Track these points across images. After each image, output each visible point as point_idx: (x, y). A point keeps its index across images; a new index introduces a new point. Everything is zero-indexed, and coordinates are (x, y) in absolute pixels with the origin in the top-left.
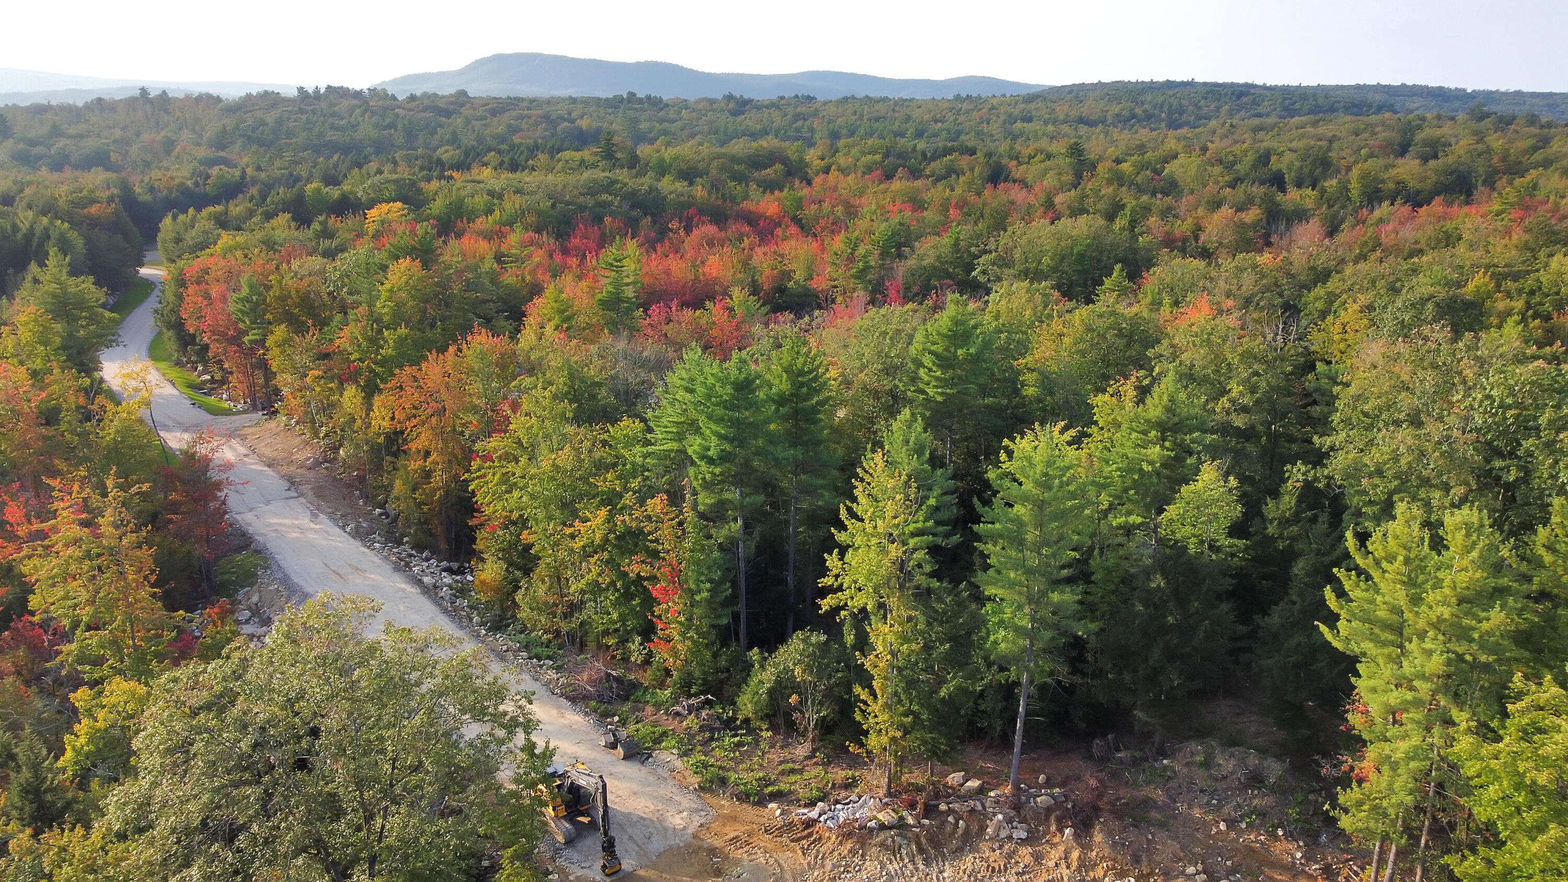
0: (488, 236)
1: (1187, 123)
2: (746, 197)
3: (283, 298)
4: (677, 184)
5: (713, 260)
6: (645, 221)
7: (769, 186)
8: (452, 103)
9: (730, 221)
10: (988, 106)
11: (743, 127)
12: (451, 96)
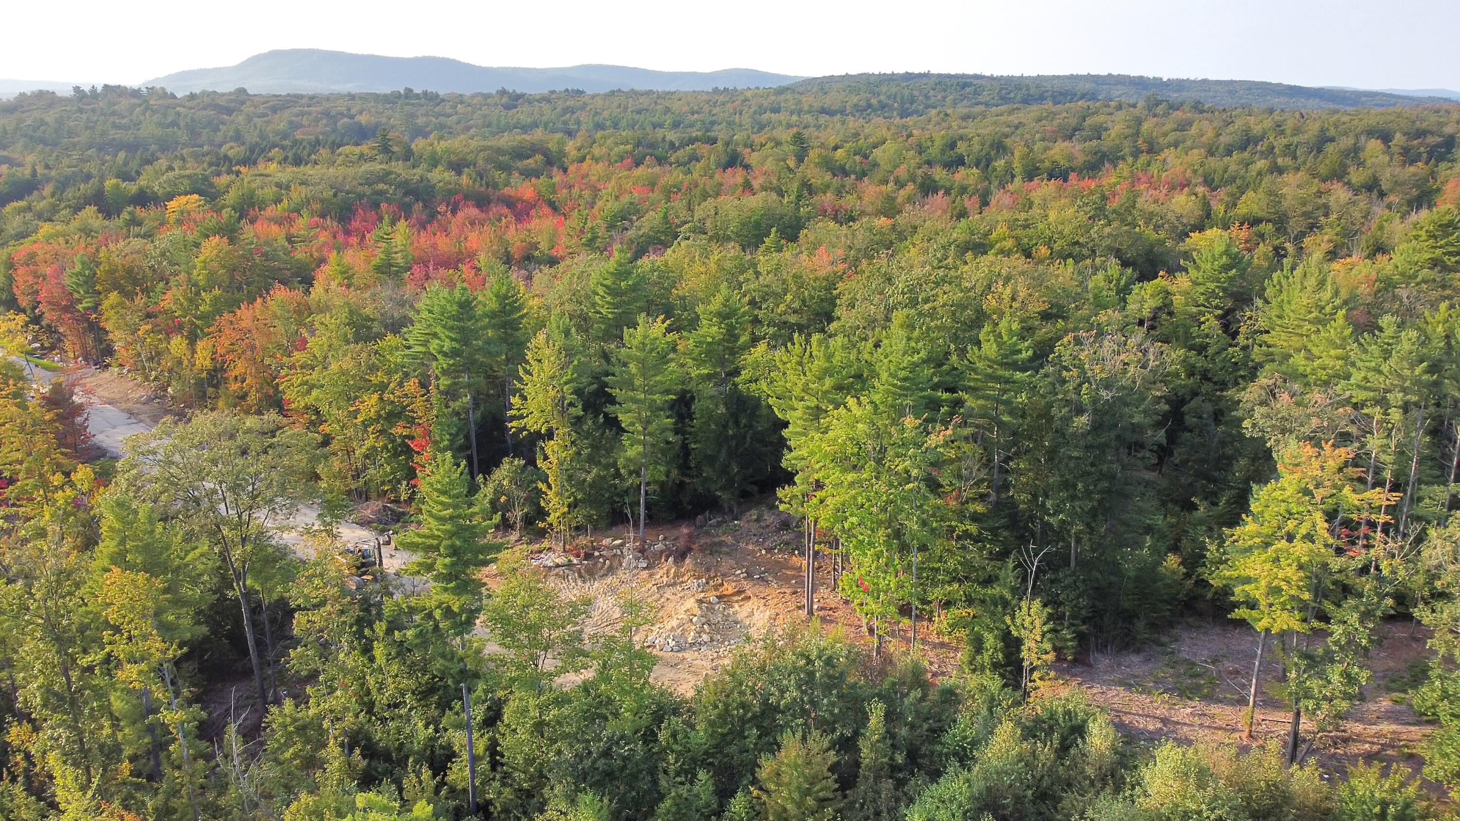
0: (279, 222)
1: (916, 112)
2: (507, 184)
3: (112, 272)
4: (446, 174)
5: (473, 236)
6: (416, 206)
7: (528, 174)
8: (232, 101)
9: (492, 205)
10: (742, 98)
11: (515, 121)
12: (230, 94)
